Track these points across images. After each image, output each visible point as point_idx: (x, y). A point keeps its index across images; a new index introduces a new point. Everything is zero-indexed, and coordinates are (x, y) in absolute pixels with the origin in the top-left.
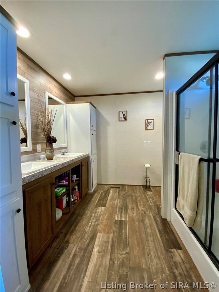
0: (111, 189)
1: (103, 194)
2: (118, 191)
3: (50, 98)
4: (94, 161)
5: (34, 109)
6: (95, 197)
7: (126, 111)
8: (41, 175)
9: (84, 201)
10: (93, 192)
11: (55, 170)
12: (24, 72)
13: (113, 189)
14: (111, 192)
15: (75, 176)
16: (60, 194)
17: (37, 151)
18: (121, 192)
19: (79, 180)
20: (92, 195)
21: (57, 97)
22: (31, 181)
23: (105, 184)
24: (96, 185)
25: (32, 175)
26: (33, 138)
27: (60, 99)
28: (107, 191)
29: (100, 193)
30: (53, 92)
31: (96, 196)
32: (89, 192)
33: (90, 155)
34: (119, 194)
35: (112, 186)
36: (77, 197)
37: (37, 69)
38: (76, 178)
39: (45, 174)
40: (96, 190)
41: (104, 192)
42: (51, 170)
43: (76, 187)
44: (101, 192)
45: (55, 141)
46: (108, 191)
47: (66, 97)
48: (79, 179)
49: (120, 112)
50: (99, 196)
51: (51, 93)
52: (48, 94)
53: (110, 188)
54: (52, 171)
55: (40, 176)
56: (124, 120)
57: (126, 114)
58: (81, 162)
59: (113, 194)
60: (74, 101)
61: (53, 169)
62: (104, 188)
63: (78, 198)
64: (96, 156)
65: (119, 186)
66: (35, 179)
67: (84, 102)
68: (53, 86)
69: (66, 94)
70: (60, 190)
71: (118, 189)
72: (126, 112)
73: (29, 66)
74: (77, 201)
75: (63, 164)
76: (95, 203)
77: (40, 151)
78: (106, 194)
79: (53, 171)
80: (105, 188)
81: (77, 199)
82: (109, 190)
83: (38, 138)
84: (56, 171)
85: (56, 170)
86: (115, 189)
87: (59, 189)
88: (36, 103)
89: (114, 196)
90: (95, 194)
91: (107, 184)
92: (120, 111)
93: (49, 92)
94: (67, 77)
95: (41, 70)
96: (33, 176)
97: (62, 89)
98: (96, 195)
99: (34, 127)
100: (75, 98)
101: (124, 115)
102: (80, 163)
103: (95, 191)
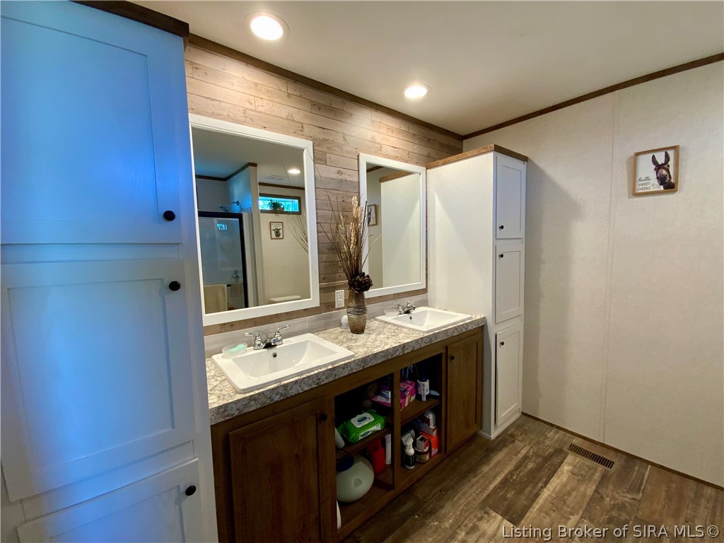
0: (571, 458)
1: (530, 466)
2: (597, 476)
3: (372, 169)
4: (502, 344)
5: (326, 208)
6: (495, 466)
7: (675, 148)
8: (282, 395)
9: (456, 460)
10: (497, 437)
11: (332, 379)
12: (301, 124)
13: (579, 459)
14: (566, 468)
15: (427, 384)
16: (360, 438)
17: (334, 306)
18: (611, 487)
19: (439, 398)
20: (491, 448)
21: (396, 158)
22: (247, 410)
23: (552, 425)
24: (518, 415)
25: (251, 396)
26: (323, 276)
27: (407, 162)
28: (551, 455)
29: (520, 456)
30: (383, 150)
31: (500, 462)
32: (484, 434)
33: (490, 322)
34: (596, 491)
35: (576, 441)
36: (430, 444)
37: (336, 102)
38: (431, 388)
39: (293, 392)
40: (512, 436)
41: (536, 454)
42: (318, 379)
43: (431, 417)
44: (524, 452)
45: (366, 285)
46: (556, 460)
47: (425, 151)
48: (438, 395)
49: (641, 157)
50: (510, 467)
51: (379, 151)
52: (367, 158)
53: (566, 449)
54: (322, 383)
55: (277, 398)
56: (662, 188)
57: (671, 163)
58: (447, 348)
59: (568, 482)
60: (460, 151)
61: (323, 378)
62: (542, 439)
63: (434, 451)
64: (522, 324)
65: (609, 456)
66: (259, 406)
67: (475, 151)
68: (384, 131)
69: (429, 140)
70: (366, 423)
71: (601, 468)
72: (671, 153)
73: (314, 104)
74: (427, 457)
75: (364, 360)
76: (487, 486)
77: (343, 306)
78: (539, 468)
79: (327, 381)
80: (548, 442)
81: (430, 451)
82: (559, 453)
83: (338, 275)
84: (335, 380)
85: (337, 377)
86: (589, 463)
87: (365, 418)
88: (334, 191)
89: (569, 494)
90: (501, 449)
91: (558, 428)
92: (637, 154)
93: (371, 153)
94: (415, 94)
95: (348, 103)
96: (255, 400)
97: (414, 129)
98: (500, 456)
99: (326, 251)
100: (464, 141)
101: (658, 167)
102: (443, 351)
103: (507, 438)
